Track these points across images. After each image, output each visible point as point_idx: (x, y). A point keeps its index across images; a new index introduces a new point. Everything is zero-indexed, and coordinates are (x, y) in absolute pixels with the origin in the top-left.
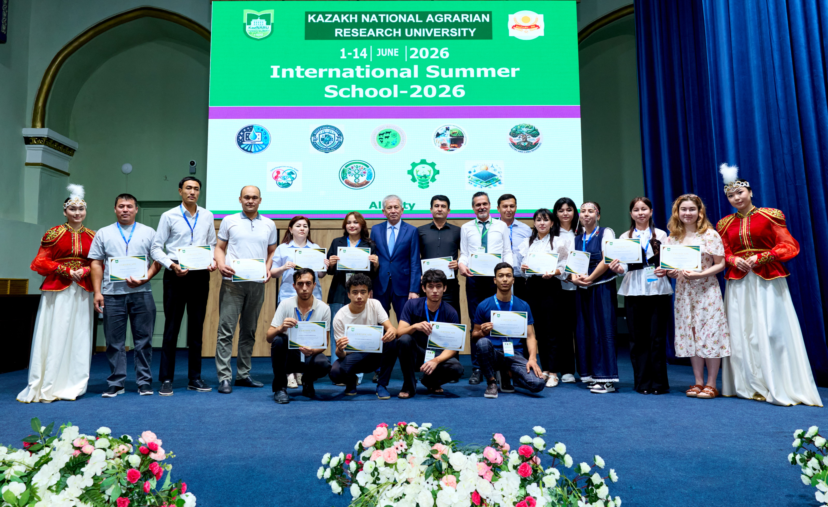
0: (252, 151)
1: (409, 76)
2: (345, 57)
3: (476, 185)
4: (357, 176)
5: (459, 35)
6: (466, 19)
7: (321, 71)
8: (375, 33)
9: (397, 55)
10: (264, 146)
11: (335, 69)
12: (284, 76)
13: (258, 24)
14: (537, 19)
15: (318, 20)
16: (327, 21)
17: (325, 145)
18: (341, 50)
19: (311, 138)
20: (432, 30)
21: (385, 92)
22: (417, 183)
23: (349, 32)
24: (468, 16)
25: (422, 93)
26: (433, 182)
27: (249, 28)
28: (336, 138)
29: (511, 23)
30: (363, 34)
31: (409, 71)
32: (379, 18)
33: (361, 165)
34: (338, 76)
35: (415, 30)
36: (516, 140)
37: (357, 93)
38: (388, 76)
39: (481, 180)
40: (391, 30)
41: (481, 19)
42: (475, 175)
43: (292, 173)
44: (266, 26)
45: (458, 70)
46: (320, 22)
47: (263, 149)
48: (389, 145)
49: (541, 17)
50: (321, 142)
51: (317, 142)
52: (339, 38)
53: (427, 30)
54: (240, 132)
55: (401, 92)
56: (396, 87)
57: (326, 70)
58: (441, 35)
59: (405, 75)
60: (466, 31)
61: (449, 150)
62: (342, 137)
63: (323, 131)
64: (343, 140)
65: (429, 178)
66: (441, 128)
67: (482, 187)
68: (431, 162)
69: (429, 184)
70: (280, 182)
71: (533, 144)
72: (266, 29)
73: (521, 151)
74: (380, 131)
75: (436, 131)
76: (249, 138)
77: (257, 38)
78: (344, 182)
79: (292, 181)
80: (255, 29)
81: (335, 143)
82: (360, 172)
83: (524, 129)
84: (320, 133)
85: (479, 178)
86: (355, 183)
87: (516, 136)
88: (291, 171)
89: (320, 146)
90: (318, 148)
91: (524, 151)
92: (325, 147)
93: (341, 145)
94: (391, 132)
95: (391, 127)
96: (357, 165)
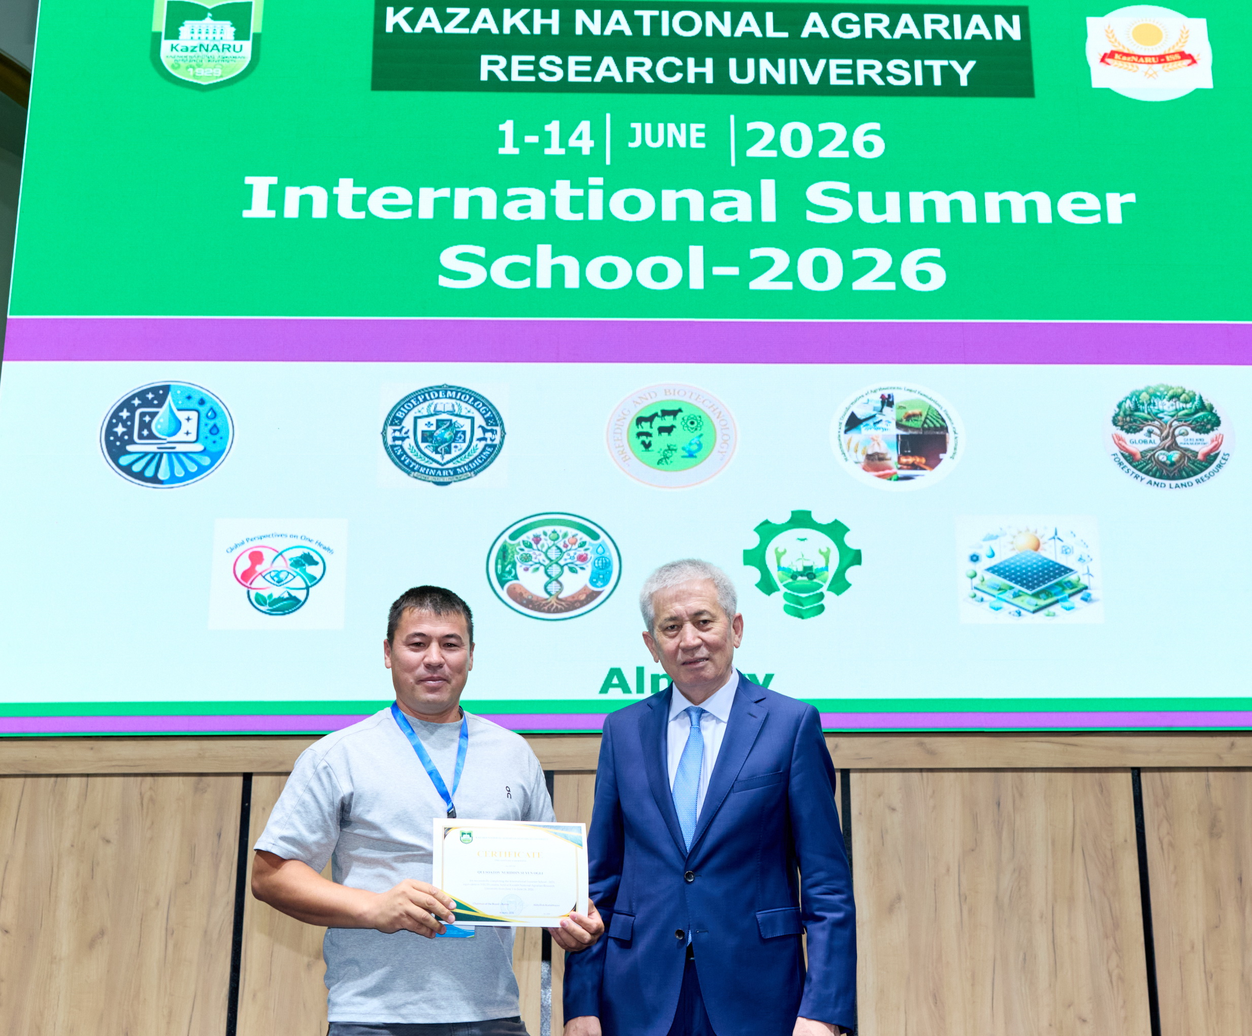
0: (161, 476)
1: (744, 215)
2: (516, 151)
3: (998, 604)
4: (555, 570)
5: (919, 82)
6: (941, 29)
7: (428, 196)
8: (623, 72)
9: (702, 145)
10: (206, 461)
11: (478, 191)
12: (291, 210)
13: (203, 36)
14: (1185, 35)
15: (421, 25)
16: (450, 28)
17: (438, 457)
18: (502, 127)
19: (384, 433)
20: (822, 63)
21: (659, 273)
22: (778, 599)
23: (531, 68)
24: (945, 21)
25: (790, 274)
26: (838, 593)
27: (173, 48)
28: (479, 433)
29: (1095, 48)
30: (578, 74)
31: (743, 200)
32: (635, 23)
33: (571, 531)
34: (489, 212)
35: (765, 64)
36: (1138, 442)
37: (558, 272)
38: (669, 214)
39: (1018, 587)
40: (678, 62)
41: (992, 32)
42: (993, 570)
43: (308, 559)
44: (232, 43)
45: (917, 200)
46: (428, 32)
47: (202, 469)
48: (676, 456)
49: (1198, 27)
50: (423, 446)
51: (408, 444)
52: (494, 84)
53: (804, 62)
54: (120, 409)
55: (717, 271)
56: (696, 253)
57: (445, 192)
58: (856, 81)
59: (729, 212)
60: (942, 67)
61: (894, 477)
62: (498, 429)
63: (429, 406)
64: (503, 438)
65: (822, 577)
66: (864, 400)
67: (1023, 612)
68: (830, 521)
69: (823, 602)
70: (260, 592)
71: (1200, 457)
72: (234, 54)
73: (1158, 481)
74: (639, 407)
75: (847, 409)
76: (150, 430)
77: (199, 82)
78: (503, 594)
79: (308, 588)
80: (193, 54)
81: (475, 450)
82: (565, 556)
83: (1163, 405)
84: (419, 415)
85: (1011, 580)
86: (546, 596)
87: (1137, 430)
88: (306, 551)
89: (418, 460)
90: (408, 466)
91: (1167, 482)
92: (435, 465)
93: (496, 456)
94: (680, 410)
95: (682, 393)
96: (554, 532)
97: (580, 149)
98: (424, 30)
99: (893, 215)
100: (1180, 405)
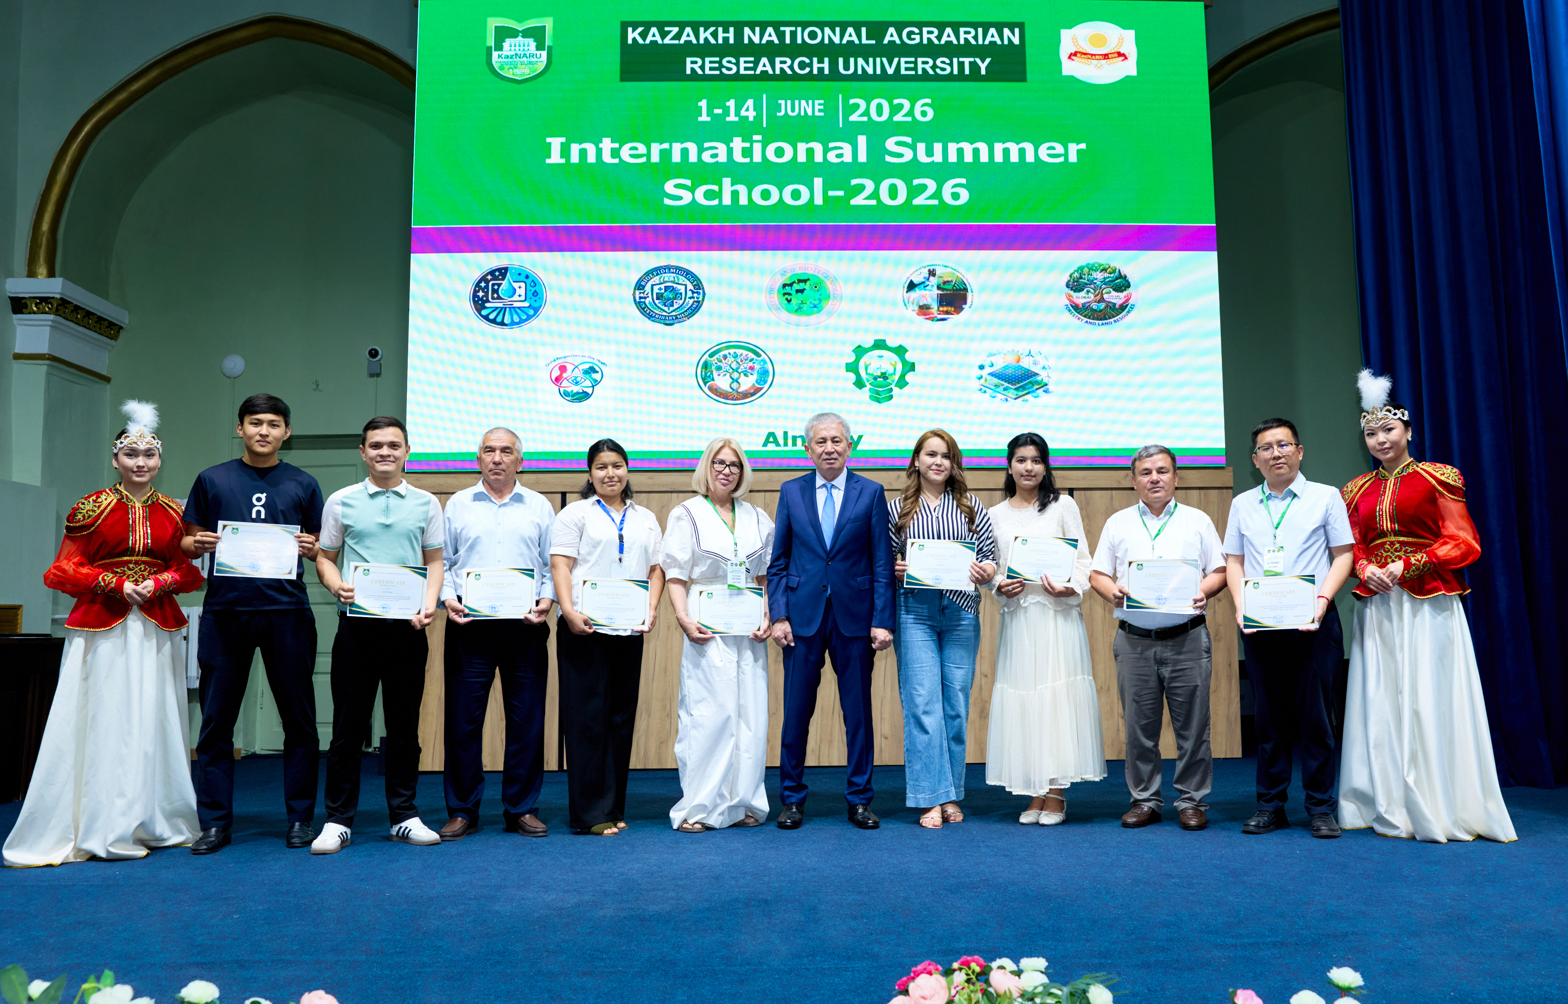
0: (506, 321)
1: (848, 158)
2: (709, 119)
3: (994, 394)
4: (735, 375)
5: (956, 72)
6: (969, 37)
7: (656, 148)
8: (773, 68)
9: (822, 114)
10: (531, 312)
11: (686, 145)
12: (575, 158)
13: (517, 48)
14: (1121, 40)
16: (667, 41)
17: (666, 309)
18: (700, 104)
19: (634, 294)
20: (896, 60)
21: (796, 195)
22: (866, 391)
23: (717, 65)
24: (973, 32)
25: (875, 195)
26: (901, 388)
27: (499, 56)
28: (689, 294)
29: (1066, 48)
30: (746, 69)
31: (847, 149)
32: (781, 35)
33: (745, 352)
34: (693, 158)
35: (860, 61)
36: (1081, 298)
37: (735, 195)
38: (802, 158)
39: (1006, 384)
40: (807, 61)
41: (1002, 39)
42: (991, 374)
43: (592, 370)
44: (535, 52)
45: (953, 147)
46: (654, 43)
47: (529, 317)
48: (806, 307)
49: (1130, 34)
50: (657, 302)
51: (648, 301)
52: (694, 77)
53: (885, 60)
54: (480, 282)
55: (831, 193)
56: (818, 182)
57: (666, 146)
58: (916, 72)
59: (838, 156)
60: (970, 63)
61: (935, 319)
62: (701, 291)
63: (660, 278)
64: (704, 297)
65: (892, 379)
66: (918, 272)
67: (1009, 399)
68: (897, 345)
69: (892, 393)
70: (566, 389)
71: (1117, 306)
72: (537, 60)
73: (1091, 321)
74: (784, 278)
75: (908, 278)
76: (498, 294)
77: (516, 78)
78: (706, 389)
79: (593, 387)
80: (511, 60)
81: (687, 304)
82: (742, 367)
83: (1097, 275)
84: (654, 283)
85: (1002, 380)
86: (731, 390)
87: (1081, 290)
88: (591, 365)
89: (655, 311)
90: (649, 314)
91: (1097, 322)
92: (664, 314)
93: (700, 307)
94: (808, 279)
95: (809, 269)
96: (735, 353)
97: (748, 117)
98: (651, 41)
99: (938, 158)
100: (1106, 275)
